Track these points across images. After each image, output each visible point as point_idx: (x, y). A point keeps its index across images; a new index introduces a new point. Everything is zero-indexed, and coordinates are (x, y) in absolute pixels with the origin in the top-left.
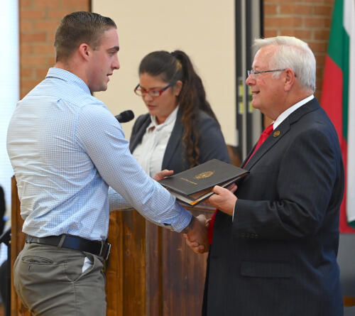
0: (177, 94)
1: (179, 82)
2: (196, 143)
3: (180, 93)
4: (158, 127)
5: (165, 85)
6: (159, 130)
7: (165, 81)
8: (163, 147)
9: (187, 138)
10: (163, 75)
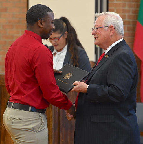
0: (66, 38)
1: (66, 32)
2: (77, 61)
3: (67, 37)
4: (58, 53)
5: (60, 35)
6: (59, 55)
7: (60, 33)
8: (62, 62)
9: (73, 58)
10: (58, 31)
